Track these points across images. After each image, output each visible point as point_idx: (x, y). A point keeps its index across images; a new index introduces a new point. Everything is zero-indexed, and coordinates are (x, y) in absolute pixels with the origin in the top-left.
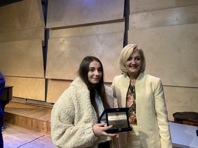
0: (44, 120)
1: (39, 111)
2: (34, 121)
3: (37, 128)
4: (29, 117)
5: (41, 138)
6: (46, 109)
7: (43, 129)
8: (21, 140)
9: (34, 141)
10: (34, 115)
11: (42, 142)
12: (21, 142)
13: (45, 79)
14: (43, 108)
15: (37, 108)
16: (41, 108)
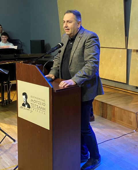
0: (130, 110)
1: (120, 97)
2: (116, 109)
3: (122, 120)
4: (109, 103)
5: (130, 135)
6: (129, 95)
7: (130, 123)
8: (103, 134)
9: (121, 138)
10: (114, 101)
11: (132, 141)
12: (104, 136)
13: (126, 50)
14: (125, 93)
15: (116, 92)
16: (121, 92)
